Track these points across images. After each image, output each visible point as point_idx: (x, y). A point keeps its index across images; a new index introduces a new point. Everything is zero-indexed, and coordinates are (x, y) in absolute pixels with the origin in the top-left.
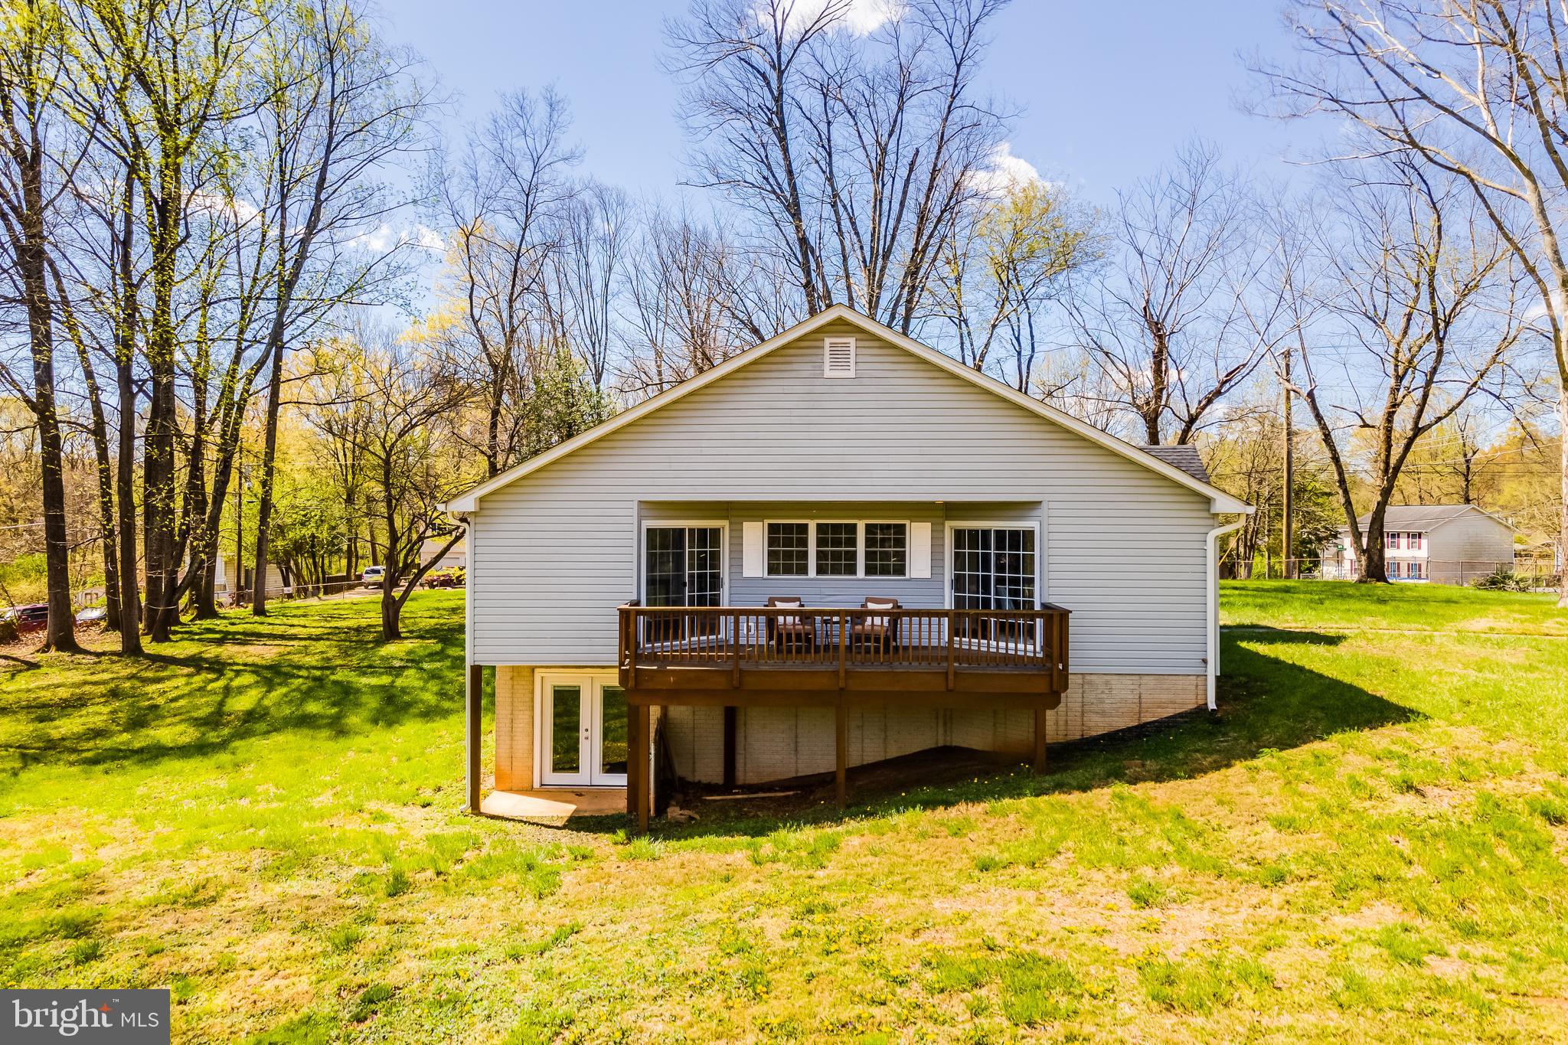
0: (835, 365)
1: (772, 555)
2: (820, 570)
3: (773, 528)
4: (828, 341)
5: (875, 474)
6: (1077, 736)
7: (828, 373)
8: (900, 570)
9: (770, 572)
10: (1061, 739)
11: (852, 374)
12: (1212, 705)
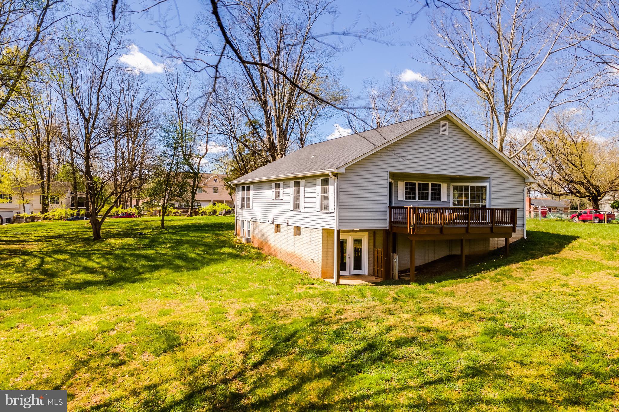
0: (443, 131)
1: (406, 193)
2: (419, 199)
3: (406, 184)
4: (442, 122)
5: (453, 166)
6: (496, 248)
7: (441, 133)
8: (439, 199)
9: (406, 199)
10: (493, 249)
11: (447, 133)
12: (525, 238)
